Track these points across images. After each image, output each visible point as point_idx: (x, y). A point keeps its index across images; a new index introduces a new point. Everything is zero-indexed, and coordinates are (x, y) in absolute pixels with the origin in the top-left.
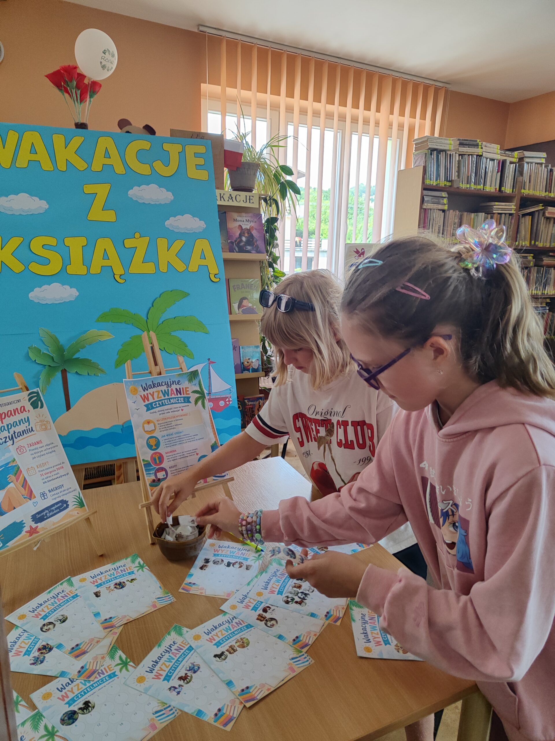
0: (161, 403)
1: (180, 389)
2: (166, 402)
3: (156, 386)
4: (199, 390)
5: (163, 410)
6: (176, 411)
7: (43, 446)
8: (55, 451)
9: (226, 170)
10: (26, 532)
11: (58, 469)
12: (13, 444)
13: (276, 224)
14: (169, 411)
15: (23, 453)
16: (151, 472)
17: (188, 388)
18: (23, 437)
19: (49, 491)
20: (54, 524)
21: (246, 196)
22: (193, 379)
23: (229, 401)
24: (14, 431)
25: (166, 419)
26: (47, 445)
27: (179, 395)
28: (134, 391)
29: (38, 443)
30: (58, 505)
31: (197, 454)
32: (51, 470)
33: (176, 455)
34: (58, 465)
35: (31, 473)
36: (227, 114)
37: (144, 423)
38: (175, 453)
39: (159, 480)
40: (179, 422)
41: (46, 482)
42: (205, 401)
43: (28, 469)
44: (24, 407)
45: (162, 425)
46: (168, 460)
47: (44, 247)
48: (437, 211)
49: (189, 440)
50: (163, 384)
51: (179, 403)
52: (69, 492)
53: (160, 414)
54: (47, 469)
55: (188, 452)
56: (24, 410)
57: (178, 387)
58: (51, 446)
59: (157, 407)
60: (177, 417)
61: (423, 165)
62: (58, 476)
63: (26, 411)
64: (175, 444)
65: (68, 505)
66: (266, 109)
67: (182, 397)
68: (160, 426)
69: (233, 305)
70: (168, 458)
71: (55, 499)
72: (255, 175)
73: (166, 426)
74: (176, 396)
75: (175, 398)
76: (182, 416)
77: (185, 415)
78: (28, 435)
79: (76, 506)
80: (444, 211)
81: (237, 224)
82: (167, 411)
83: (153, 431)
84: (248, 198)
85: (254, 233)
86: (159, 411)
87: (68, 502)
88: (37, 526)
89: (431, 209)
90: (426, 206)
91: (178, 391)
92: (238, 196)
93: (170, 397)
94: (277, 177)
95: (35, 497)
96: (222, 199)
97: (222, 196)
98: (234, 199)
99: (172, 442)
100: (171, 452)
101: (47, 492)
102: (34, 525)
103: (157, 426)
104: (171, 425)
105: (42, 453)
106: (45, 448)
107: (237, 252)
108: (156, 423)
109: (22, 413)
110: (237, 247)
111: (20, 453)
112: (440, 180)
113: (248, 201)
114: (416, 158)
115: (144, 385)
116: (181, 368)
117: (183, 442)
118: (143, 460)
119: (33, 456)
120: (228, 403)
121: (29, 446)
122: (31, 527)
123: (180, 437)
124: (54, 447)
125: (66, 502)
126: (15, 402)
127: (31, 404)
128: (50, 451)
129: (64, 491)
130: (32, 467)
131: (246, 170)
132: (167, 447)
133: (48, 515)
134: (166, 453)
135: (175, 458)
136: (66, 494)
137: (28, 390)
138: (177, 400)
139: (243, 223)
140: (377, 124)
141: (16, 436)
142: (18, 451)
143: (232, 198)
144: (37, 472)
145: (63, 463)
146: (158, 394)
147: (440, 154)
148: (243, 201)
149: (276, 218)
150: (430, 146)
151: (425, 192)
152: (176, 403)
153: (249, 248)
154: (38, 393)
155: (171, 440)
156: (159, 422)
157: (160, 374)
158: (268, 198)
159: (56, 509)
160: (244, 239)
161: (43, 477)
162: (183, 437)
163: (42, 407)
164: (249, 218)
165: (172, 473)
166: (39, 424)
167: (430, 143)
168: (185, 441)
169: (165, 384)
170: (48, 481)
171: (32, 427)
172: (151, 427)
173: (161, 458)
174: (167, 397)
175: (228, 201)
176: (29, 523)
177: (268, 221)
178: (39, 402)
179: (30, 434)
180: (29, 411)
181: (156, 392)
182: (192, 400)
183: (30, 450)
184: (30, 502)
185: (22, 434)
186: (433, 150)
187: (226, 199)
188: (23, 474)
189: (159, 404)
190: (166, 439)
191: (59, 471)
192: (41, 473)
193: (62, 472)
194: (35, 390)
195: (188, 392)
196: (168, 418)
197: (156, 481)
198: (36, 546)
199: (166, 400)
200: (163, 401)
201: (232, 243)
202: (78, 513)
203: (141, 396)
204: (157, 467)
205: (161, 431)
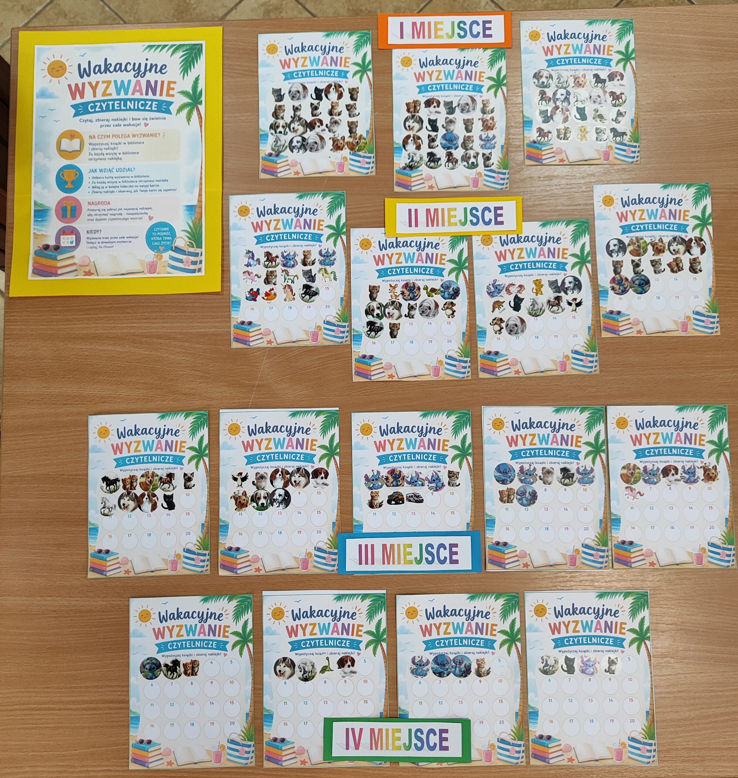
0: (105, 105)
1: (158, 82)
2: (116, 105)
3: (110, 69)
5: (106, 120)
17: (174, 83)
25: (109, 137)
27: (150, 96)
38: (107, 206)
40: (133, 148)
46: (90, 218)
49: (143, 188)
50: (130, 68)
51: (144, 110)
59: (95, 112)
60: (132, 136)
64: (110, 189)
67: (155, 101)
73: (104, 152)
74: (143, 96)
75: (140, 100)
76: (141, 136)
77: (146, 136)
83: (75, 155)
86: (96, 120)
91: (151, 88)
93: (129, 96)
104: (115, 151)
123: (125, 179)
132: (94, 192)
134: (89, 203)
135: (105, 217)
138: (143, 105)
146: (107, 88)
152: (138, 110)
155: (105, 180)
162: (132, 179)
168: (133, 189)
169: (133, 69)
172: (73, 145)
173: (77, 210)
174: (121, 96)
181: (106, 81)
182: (175, 107)
189: (102, 106)
195: (171, 92)
199: (117, 102)
200: (112, 103)
204: (65, 225)
205: (90, 159)
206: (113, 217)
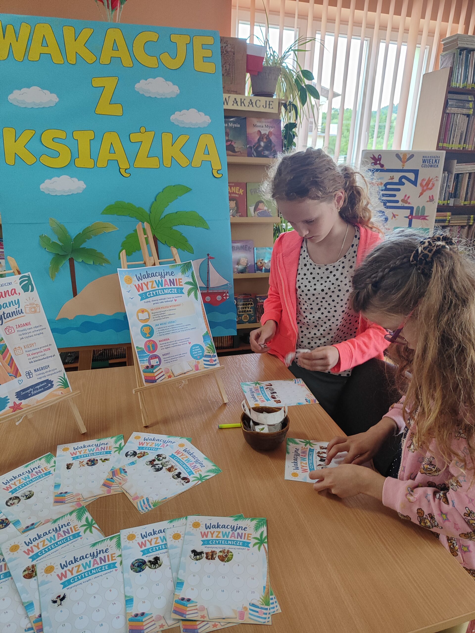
0: (154, 293)
1: (173, 279)
2: (160, 292)
3: (150, 276)
4: (192, 281)
5: (157, 300)
6: (169, 301)
7: (32, 328)
8: (42, 333)
9: (248, 75)
10: (9, 407)
11: (45, 350)
12: (2, 325)
13: (294, 130)
14: (163, 301)
15: (11, 333)
16: (145, 359)
17: (181, 279)
18: (13, 318)
19: (35, 371)
20: (38, 402)
21: (266, 101)
22: (186, 270)
23: (226, 296)
24: (4, 312)
25: (159, 308)
26: (36, 327)
27: (172, 286)
28: (129, 281)
29: (27, 324)
30: (43, 384)
31: (190, 343)
32: (38, 351)
33: (169, 344)
34: (45, 346)
35: (18, 352)
36: (255, 24)
37: (138, 312)
38: (168, 341)
39: (152, 366)
40: (172, 312)
41: (32, 362)
42: (198, 293)
43: (15, 348)
44: (15, 289)
45: (156, 314)
46: (162, 348)
47: (55, 140)
48: (462, 116)
49: (181, 330)
50: (157, 274)
51: (172, 293)
52: (55, 373)
53: (154, 304)
54: (35, 350)
55: (181, 341)
56: (15, 292)
57: (171, 278)
58: (39, 328)
59: (151, 297)
60: (170, 307)
61: (450, 66)
62: (45, 357)
63: (16, 294)
64: (168, 332)
65: (53, 385)
66: (295, 17)
67: (175, 288)
68: (154, 315)
69: (250, 208)
70: (161, 345)
71: (41, 378)
72: (276, 79)
73: (160, 316)
74: (170, 287)
75: (169, 289)
76: (175, 306)
77: (178, 305)
78: (17, 316)
79: (60, 386)
80: (468, 116)
81: (256, 129)
82: (161, 301)
83: (147, 320)
84: (268, 103)
85: (273, 138)
86: (153, 301)
87: (52, 382)
88: (21, 403)
89: (454, 114)
90: (450, 110)
91: (172, 282)
92: (258, 102)
93: (164, 287)
94: (298, 82)
95: (21, 376)
96: (243, 104)
97: (242, 101)
98: (254, 104)
99: (165, 331)
100: (164, 340)
101: (33, 371)
102: (18, 402)
103: (151, 315)
104: (165, 315)
105: (30, 335)
106: (33, 330)
107: (255, 157)
108: (150, 312)
109: (13, 295)
110: (256, 152)
111: (8, 333)
112: (467, 82)
113: (268, 106)
114: (444, 59)
115: (139, 275)
116: (175, 260)
117: (176, 331)
118: (137, 347)
119: (21, 337)
120: (225, 298)
121: (18, 327)
122: (14, 403)
123: (173, 327)
124: (42, 329)
125: (50, 382)
126: (7, 284)
127: (22, 287)
128: (38, 332)
129: (50, 371)
130: (19, 347)
131: (267, 74)
132: (160, 335)
133: (32, 393)
134: (160, 341)
135: (168, 346)
136: (52, 374)
137: (19, 273)
138: (171, 291)
139: (262, 128)
140: (406, 30)
141: (6, 317)
142: (7, 331)
143: (252, 103)
144: (24, 352)
145: (50, 345)
146: (152, 284)
147: (470, 53)
148: (263, 106)
149: (294, 123)
150: (460, 45)
151: (450, 96)
152: (170, 293)
153: (267, 153)
154: (29, 277)
155: (164, 329)
156: (154, 312)
157: (154, 265)
158: (288, 103)
159: (40, 388)
160: (262, 144)
161: (29, 357)
162: (176, 326)
163: (32, 290)
164: (269, 124)
165: (165, 361)
166: (29, 306)
167: (461, 42)
168: (178, 331)
169: (159, 275)
170: (34, 361)
171: (21, 310)
172: (144, 316)
173: (155, 346)
174: (160, 287)
175: (248, 106)
176: (13, 400)
177: (286, 126)
178: (30, 286)
179: (19, 315)
180: (19, 293)
181: (150, 282)
182: (185, 291)
183: (18, 331)
184: (16, 380)
185: (11, 316)
186: (462, 49)
187: (247, 104)
188: (10, 353)
189: (153, 294)
190: (159, 328)
191: (45, 352)
192: (28, 353)
193: (48, 353)
194: (26, 274)
195: (181, 284)
196: (161, 308)
197: (150, 367)
198: (18, 421)
199: (159, 291)
200: (157, 291)
201: (251, 148)
202: (62, 393)
203: (135, 286)
204: (151, 354)
205: (154, 320)
206: (173, 345)
